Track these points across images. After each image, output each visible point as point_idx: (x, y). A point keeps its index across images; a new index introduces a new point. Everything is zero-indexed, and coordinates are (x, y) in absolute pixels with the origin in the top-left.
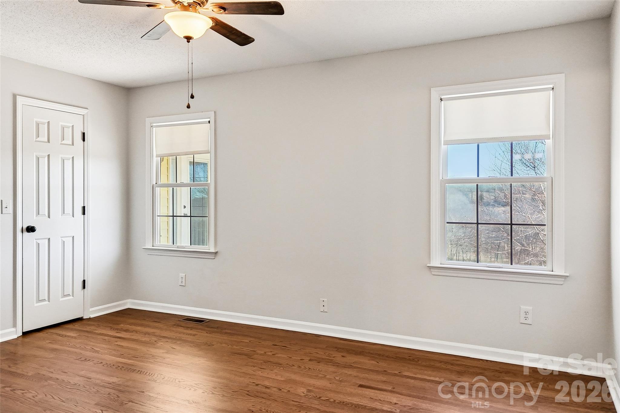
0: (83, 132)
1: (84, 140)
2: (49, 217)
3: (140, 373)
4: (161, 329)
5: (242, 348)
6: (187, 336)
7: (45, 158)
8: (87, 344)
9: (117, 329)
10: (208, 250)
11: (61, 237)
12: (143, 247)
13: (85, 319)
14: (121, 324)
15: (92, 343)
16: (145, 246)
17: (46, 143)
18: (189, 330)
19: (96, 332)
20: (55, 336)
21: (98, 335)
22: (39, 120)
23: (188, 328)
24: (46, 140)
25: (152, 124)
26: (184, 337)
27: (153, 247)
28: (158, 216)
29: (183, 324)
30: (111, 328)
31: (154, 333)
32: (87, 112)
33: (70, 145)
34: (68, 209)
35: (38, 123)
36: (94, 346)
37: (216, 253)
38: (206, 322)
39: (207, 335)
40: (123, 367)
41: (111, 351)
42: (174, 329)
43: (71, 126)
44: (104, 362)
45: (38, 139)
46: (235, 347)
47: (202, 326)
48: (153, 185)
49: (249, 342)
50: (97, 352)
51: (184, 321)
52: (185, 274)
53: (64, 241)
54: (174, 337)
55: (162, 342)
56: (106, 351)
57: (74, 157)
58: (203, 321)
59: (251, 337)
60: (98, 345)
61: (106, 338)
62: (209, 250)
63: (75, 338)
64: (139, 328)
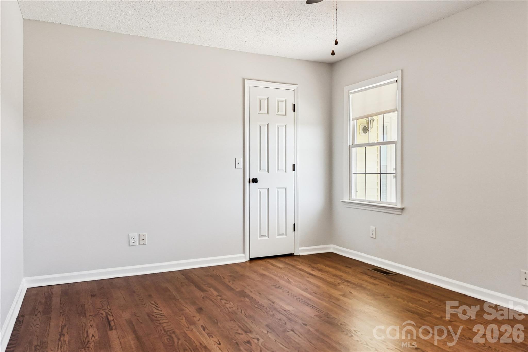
0: (294, 104)
1: (294, 111)
2: (268, 172)
3: (313, 308)
4: (348, 274)
5: (417, 307)
6: (369, 284)
7: (265, 126)
8: (286, 275)
9: (314, 268)
10: (394, 205)
11: (277, 188)
12: (341, 200)
13: (295, 255)
14: (318, 264)
15: (290, 275)
16: (343, 200)
17: (267, 115)
18: (372, 279)
19: (298, 267)
20: (269, 265)
21: (298, 269)
22: (261, 97)
23: (372, 277)
24: (266, 113)
25: (349, 92)
26: (365, 284)
27: (350, 201)
28: (353, 173)
29: (369, 273)
30: (310, 266)
31: (341, 276)
32: (297, 87)
33: (284, 115)
34: (282, 167)
35: (261, 99)
36: (290, 277)
37: (403, 209)
38: (392, 274)
39: (388, 287)
40: (302, 300)
41: (300, 284)
42: (360, 276)
43: (284, 100)
44: (290, 292)
45: (261, 112)
46: (410, 304)
47: (387, 278)
48: (349, 146)
49: (428, 302)
50: (290, 283)
51: (372, 270)
52: (375, 227)
53: (279, 192)
54: (357, 283)
55: (344, 285)
56: (296, 284)
57: (287, 125)
58: (390, 273)
59: (433, 298)
60: (293, 277)
61: (302, 273)
62: (397, 205)
63: (281, 268)
64: (331, 270)
